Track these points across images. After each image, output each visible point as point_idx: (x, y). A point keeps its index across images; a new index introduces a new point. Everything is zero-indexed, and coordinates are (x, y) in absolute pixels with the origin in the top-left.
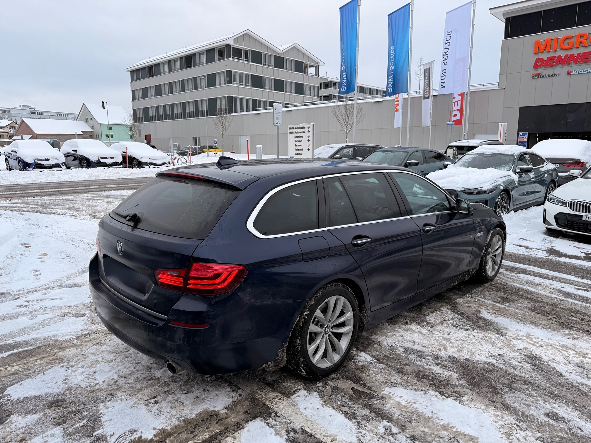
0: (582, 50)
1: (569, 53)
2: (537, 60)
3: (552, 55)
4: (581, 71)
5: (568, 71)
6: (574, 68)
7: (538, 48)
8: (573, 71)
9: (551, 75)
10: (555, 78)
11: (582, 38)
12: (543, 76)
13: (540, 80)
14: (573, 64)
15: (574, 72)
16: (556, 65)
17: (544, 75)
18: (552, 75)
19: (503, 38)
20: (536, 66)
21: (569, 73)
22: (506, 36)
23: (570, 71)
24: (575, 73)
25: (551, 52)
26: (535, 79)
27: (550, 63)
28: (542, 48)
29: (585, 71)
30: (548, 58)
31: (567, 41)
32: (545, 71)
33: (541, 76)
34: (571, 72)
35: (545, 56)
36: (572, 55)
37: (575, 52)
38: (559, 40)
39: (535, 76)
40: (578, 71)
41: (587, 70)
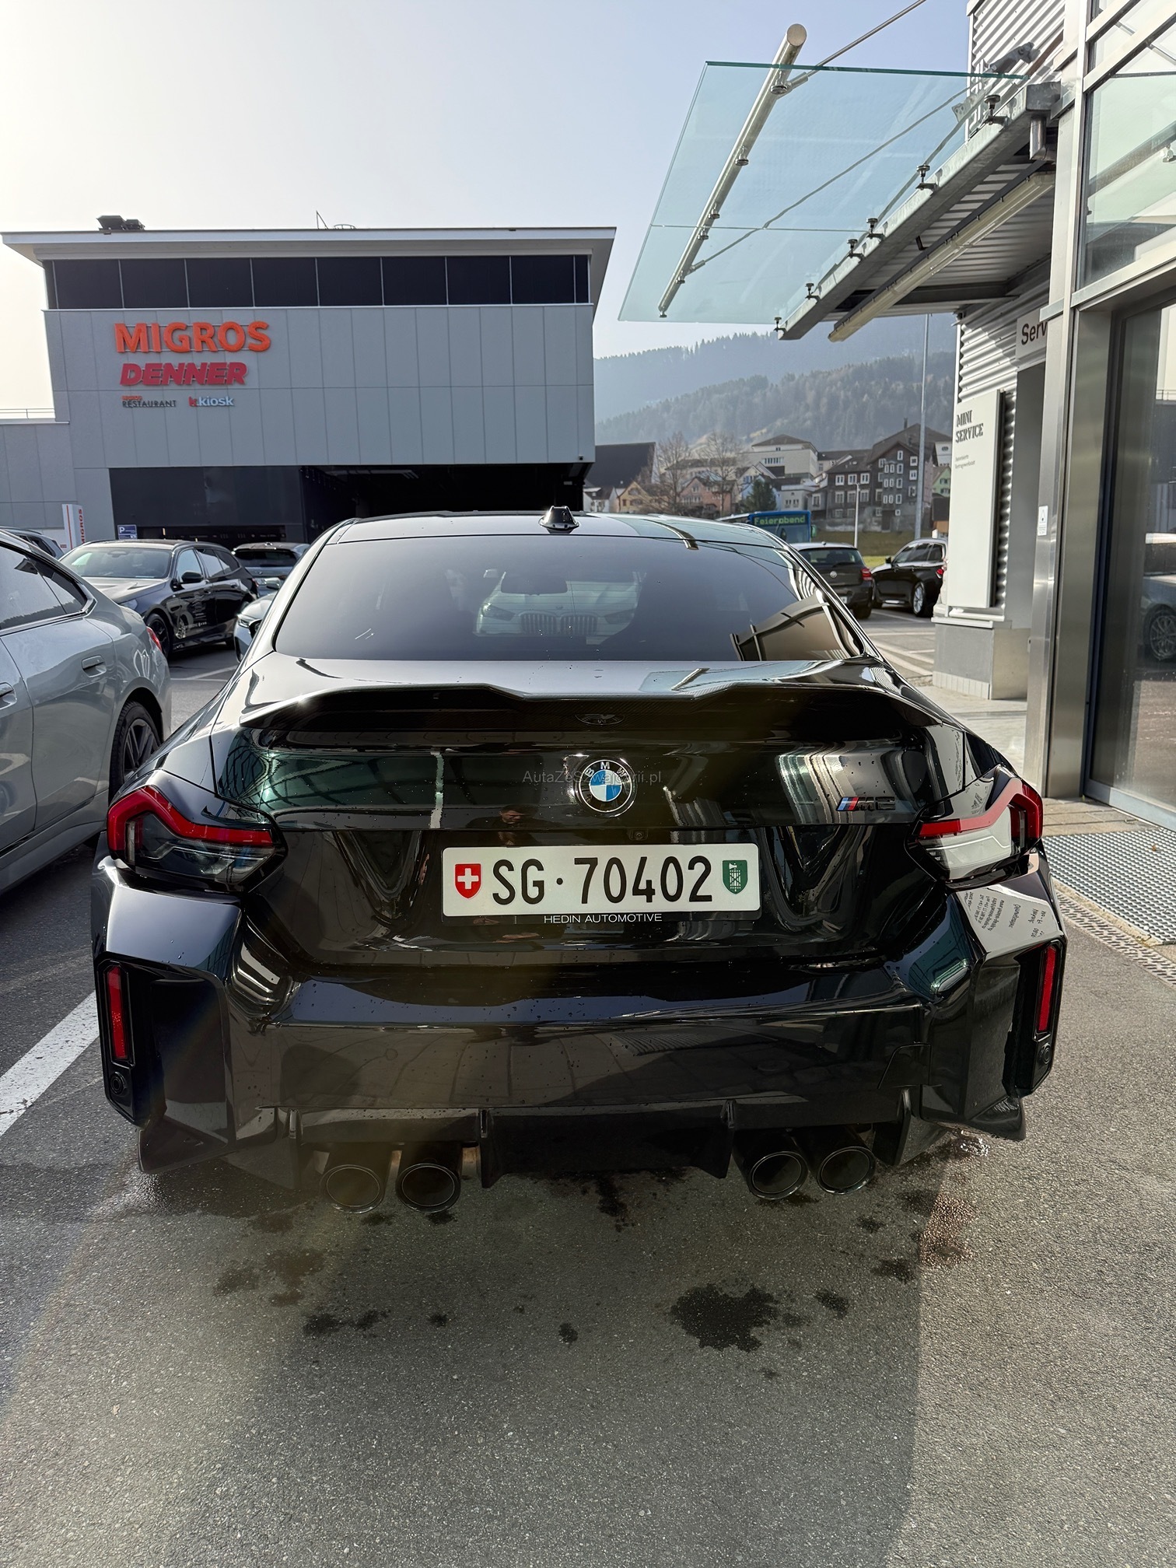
0: (209, 358)
1: (186, 359)
2: (127, 368)
3: (153, 359)
4: (214, 402)
5: (190, 398)
6: (202, 393)
7: (127, 341)
8: (200, 399)
9: (159, 402)
10: (168, 409)
11: (204, 332)
12: (144, 404)
13: (138, 412)
14: (197, 386)
15: (201, 402)
16: (165, 383)
17: (146, 402)
18: (162, 403)
19: (46, 308)
20: (125, 381)
21: (193, 403)
22: (52, 304)
23: (193, 398)
24: (204, 404)
25: (151, 354)
26: (130, 409)
27: (154, 376)
28: (131, 342)
29: (220, 401)
30: (148, 365)
31: (177, 334)
32: (148, 394)
33: (139, 402)
34: (196, 400)
35: (141, 360)
36: (192, 365)
37: (197, 360)
38: (162, 329)
39: (129, 403)
40: (208, 401)
41: (225, 401)
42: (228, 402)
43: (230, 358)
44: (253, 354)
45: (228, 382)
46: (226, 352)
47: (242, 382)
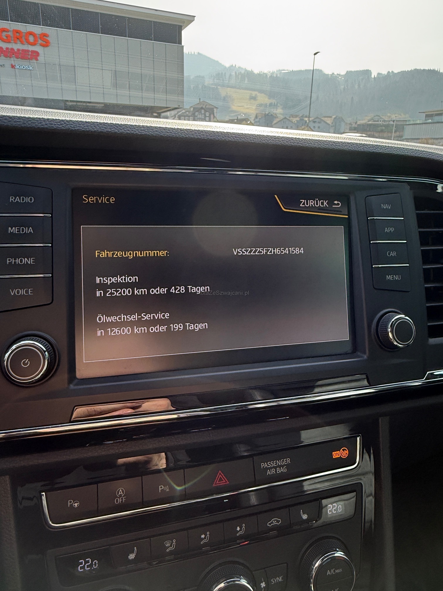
0: (20, 47)
1: (10, 46)
4: (24, 67)
5: (11, 64)
6: (17, 62)
8: (17, 65)
11: (17, 34)
14: (15, 59)
15: (17, 67)
21: (13, 67)
23: (13, 64)
24: (19, 68)
29: (26, 67)
34: (15, 65)
36: (12, 49)
37: (15, 47)
40: (21, 66)
41: (29, 67)
42: (30, 68)
43: (31, 48)
44: (42, 48)
45: (31, 59)
46: (29, 45)
47: (37, 60)
